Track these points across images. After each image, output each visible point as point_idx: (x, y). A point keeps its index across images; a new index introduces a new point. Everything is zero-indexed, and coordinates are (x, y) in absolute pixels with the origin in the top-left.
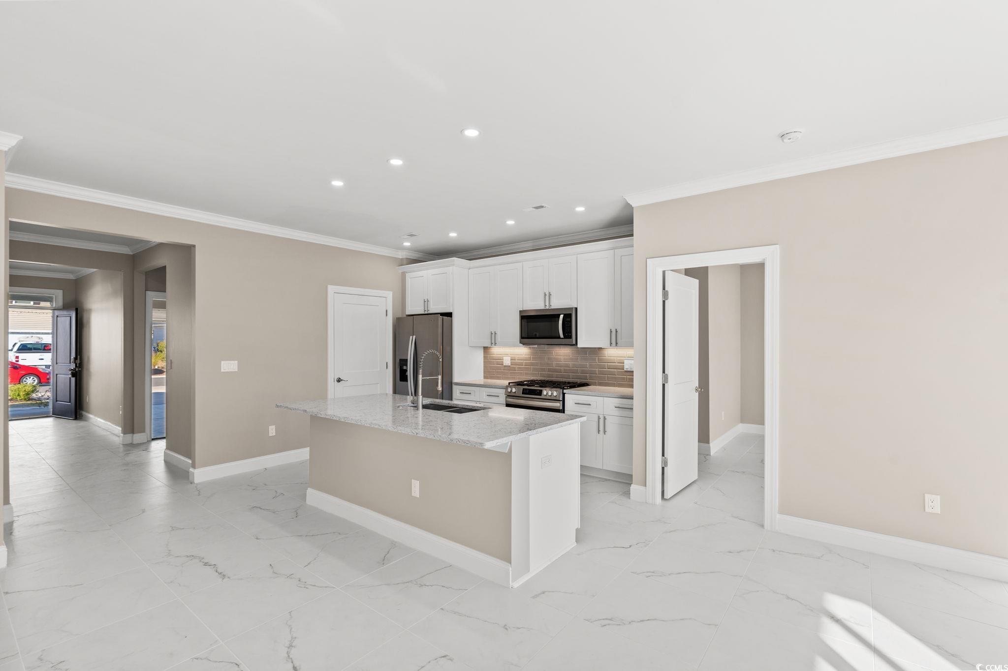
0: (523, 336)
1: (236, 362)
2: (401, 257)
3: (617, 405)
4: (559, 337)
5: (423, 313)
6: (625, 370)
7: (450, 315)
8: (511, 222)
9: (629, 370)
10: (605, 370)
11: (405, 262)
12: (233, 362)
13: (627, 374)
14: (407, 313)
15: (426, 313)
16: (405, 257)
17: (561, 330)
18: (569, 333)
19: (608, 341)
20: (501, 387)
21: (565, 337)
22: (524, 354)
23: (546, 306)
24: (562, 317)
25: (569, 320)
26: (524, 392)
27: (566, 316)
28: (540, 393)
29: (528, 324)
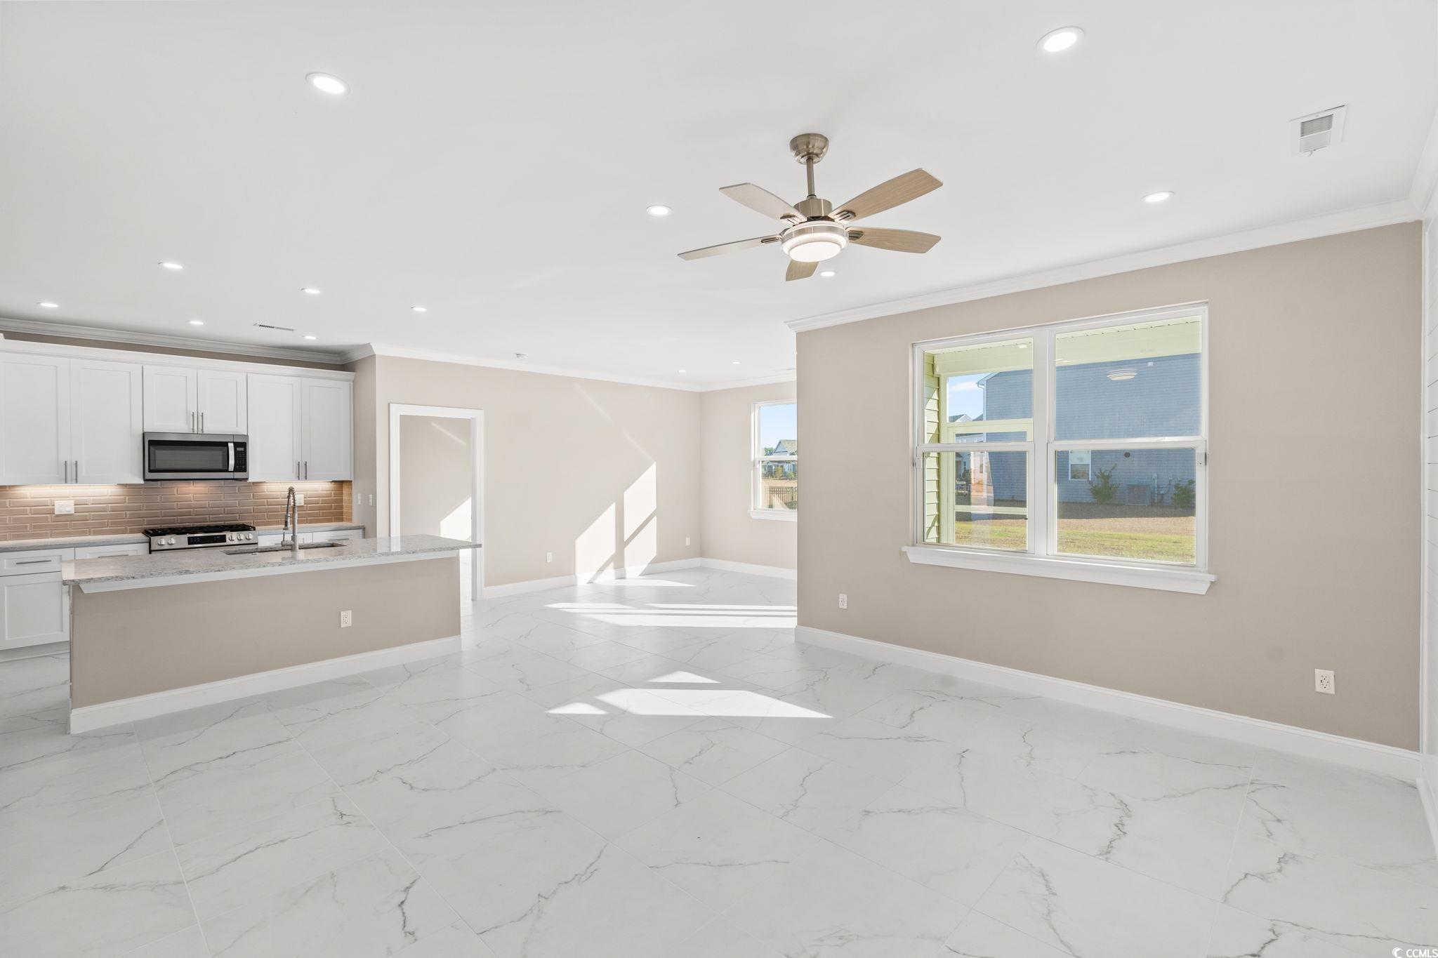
0: (151, 468)
3: (329, 539)
4: (227, 471)
8: (197, 323)
17: (232, 462)
18: (241, 465)
19: (294, 475)
20: (134, 541)
21: (236, 470)
22: (110, 494)
23: (193, 429)
24: (231, 446)
25: (242, 449)
26: (191, 541)
27: (236, 445)
28: (223, 539)
29: (157, 451)
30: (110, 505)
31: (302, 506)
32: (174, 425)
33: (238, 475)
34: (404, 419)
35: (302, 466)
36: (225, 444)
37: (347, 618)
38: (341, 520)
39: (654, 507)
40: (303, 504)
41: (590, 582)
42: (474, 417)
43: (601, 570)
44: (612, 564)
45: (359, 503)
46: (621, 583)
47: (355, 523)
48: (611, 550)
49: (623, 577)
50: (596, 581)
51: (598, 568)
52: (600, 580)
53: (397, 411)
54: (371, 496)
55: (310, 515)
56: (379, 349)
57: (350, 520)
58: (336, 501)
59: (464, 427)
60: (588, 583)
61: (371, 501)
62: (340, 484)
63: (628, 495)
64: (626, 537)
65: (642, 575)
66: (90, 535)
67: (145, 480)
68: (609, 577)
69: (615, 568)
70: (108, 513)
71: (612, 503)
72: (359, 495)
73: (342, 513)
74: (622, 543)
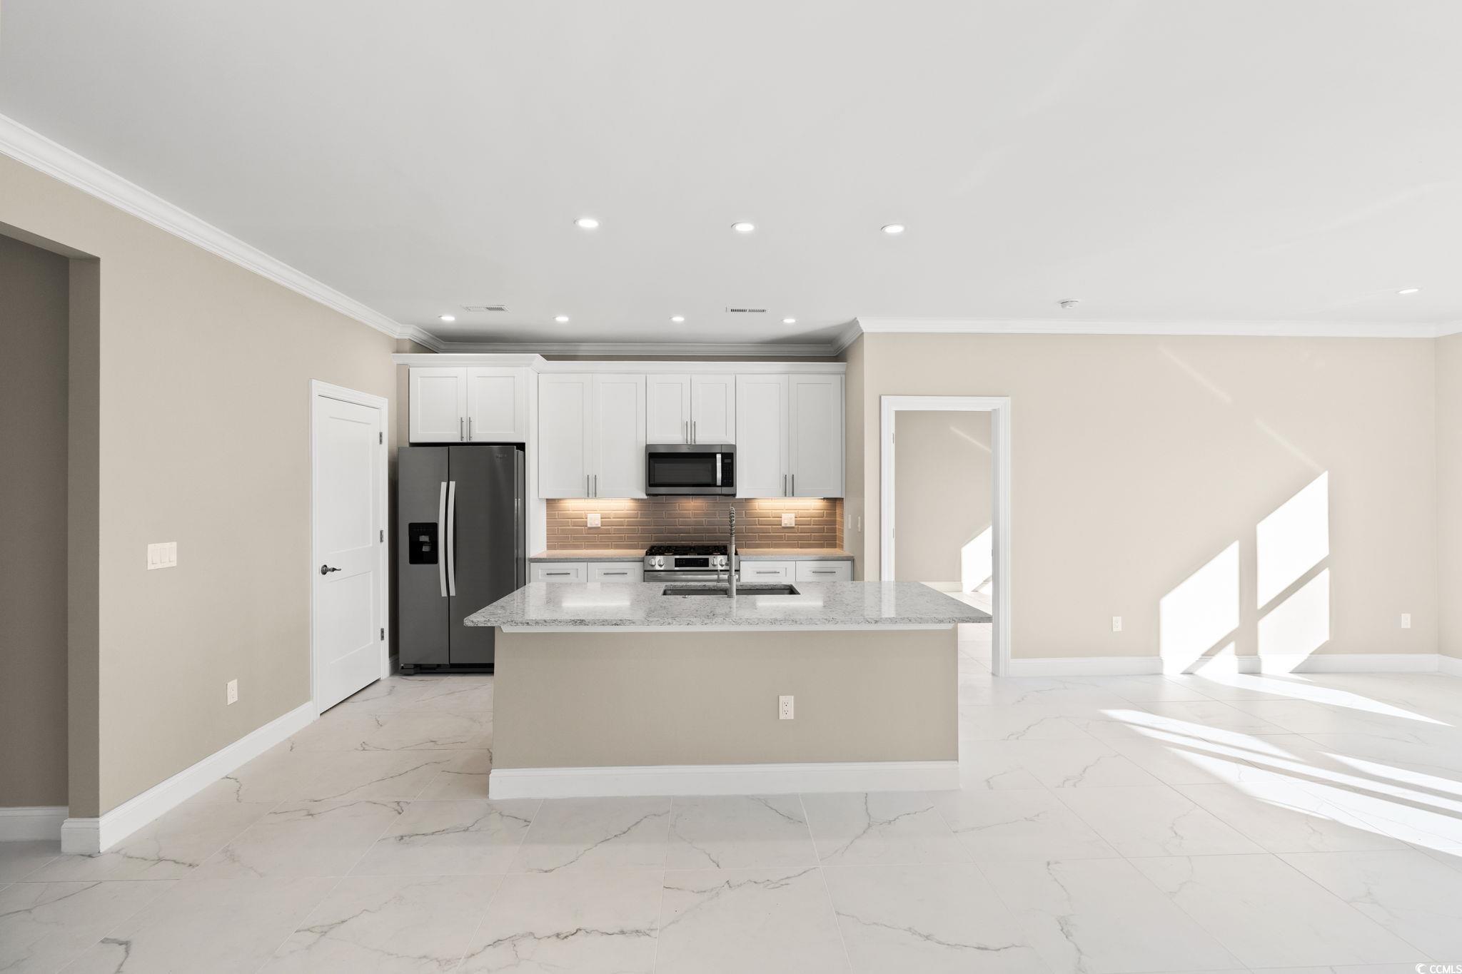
0: (651, 483)
1: (174, 544)
2: (396, 337)
3: (814, 570)
4: (715, 485)
5: (458, 440)
6: (783, 525)
7: (521, 446)
8: (678, 319)
9: (788, 526)
10: (755, 527)
11: (408, 346)
12: (167, 545)
13: (786, 531)
14: (412, 440)
15: (465, 441)
16: (407, 337)
17: (719, 475)
18: (729, 479)
19: (781, 490)
20: (637, 560)
21: (723, 485)
22: (626, 508)
23: (687, 439)
24: (719, 456)
25: (729, 461)
26: (678, 563)
27: (725, 456)
28: (706, 563)
29: (656, 465)
30: (627, 519)
31: (793, 528)
32: (671, 436)
33: (726, 490)
34: (899, 414)
35: (789, 479)
36: (714, 455)
37: (788, 709)
38: (834, 546)
39: (1323, 551)
40: (793, 525)
41: (1188, 673)
42: (997, 408)
43: (1209, 654)
44: (1231, 647)
45: (850, 527)
46: (1250, 683)
47: (846, 552)
48: (1231, 621)
49: (1255, 672)
50: (1200, 672)
51: (1204, 650)
52: (1210, 671)
53: (891, 406)
54: (859, 518)
55: (801, 538)
56: (866, 326)
57: (842, 547)
58: (826, 523)
59: (984, 421)
60: (1182, 673)
61: (859, 526)
62: (834, 502)
63: (1266, 531)
64: (1263, 599)
65: (1297, 671)
66: (612, 548)
67: (647, 495)
68: (1225, 669)
69: (1237, 654)
70: (625, 527)
71: (1234, 541)
72: (850, 516)
73: (834, 538)
74: (1251, 612)
